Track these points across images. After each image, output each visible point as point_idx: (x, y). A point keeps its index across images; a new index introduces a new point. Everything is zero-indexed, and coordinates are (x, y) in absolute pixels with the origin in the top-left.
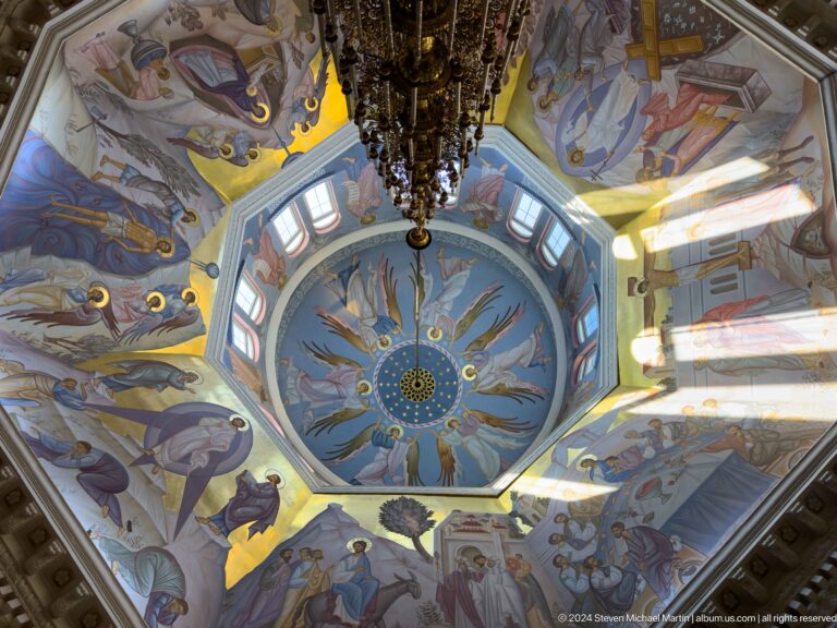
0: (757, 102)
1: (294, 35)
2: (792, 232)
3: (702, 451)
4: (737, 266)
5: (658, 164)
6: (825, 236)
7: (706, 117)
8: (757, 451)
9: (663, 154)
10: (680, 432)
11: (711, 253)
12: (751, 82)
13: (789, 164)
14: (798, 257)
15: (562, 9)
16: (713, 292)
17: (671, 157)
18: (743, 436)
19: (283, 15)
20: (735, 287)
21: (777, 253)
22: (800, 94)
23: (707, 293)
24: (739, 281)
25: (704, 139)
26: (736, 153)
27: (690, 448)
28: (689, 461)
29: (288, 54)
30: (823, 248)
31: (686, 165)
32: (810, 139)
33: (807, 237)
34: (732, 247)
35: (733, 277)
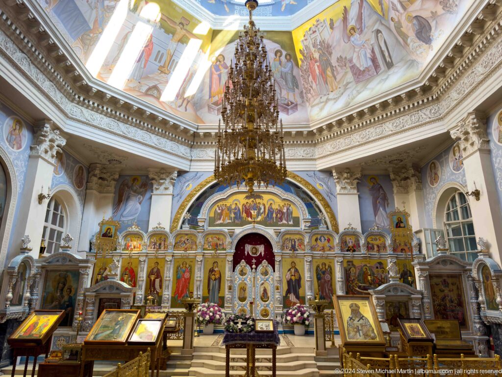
0: (209, 108)
1: (400, 18)
2: (161, 89)
3: (97, 17)
4: (162, 65)
5: (220, 67)
6: (152, 96)
7: (219, 93)
8: (88, 37)
9: (222, 71)
10: (109, 9)
11: (174, 60)
12: (216, 112)
13: (183, 101)
14: (151, 85)
15: (294, 91)
16: (159, 51)
17: (218, 73)
18: (97, 33)
19: (408, 26)
20: (155, 60)
21: (157, 80)
22: (201, 117)
23: (160, 49)
24: (157, 63)
25: (214, 86)
26: (201, 89)
27: (100, 12)
28: (94, 11)
29: (399, 7)
30: (149, 93)
31: (212, 74)
32: (186, 110)
33: (155, 91)
34: (170, 68)
35: (160, 62)
